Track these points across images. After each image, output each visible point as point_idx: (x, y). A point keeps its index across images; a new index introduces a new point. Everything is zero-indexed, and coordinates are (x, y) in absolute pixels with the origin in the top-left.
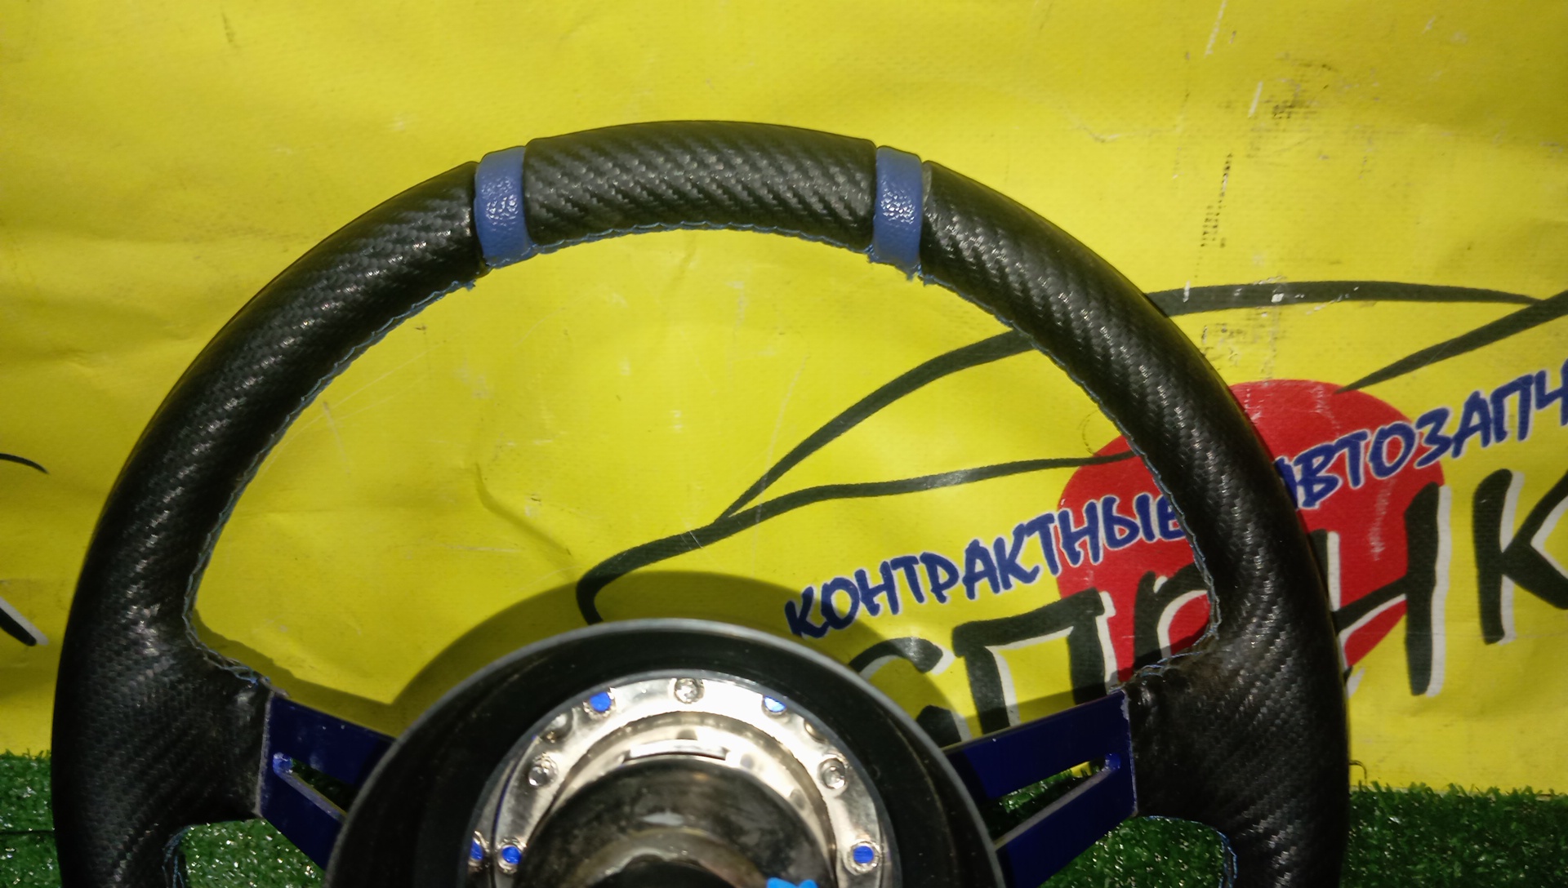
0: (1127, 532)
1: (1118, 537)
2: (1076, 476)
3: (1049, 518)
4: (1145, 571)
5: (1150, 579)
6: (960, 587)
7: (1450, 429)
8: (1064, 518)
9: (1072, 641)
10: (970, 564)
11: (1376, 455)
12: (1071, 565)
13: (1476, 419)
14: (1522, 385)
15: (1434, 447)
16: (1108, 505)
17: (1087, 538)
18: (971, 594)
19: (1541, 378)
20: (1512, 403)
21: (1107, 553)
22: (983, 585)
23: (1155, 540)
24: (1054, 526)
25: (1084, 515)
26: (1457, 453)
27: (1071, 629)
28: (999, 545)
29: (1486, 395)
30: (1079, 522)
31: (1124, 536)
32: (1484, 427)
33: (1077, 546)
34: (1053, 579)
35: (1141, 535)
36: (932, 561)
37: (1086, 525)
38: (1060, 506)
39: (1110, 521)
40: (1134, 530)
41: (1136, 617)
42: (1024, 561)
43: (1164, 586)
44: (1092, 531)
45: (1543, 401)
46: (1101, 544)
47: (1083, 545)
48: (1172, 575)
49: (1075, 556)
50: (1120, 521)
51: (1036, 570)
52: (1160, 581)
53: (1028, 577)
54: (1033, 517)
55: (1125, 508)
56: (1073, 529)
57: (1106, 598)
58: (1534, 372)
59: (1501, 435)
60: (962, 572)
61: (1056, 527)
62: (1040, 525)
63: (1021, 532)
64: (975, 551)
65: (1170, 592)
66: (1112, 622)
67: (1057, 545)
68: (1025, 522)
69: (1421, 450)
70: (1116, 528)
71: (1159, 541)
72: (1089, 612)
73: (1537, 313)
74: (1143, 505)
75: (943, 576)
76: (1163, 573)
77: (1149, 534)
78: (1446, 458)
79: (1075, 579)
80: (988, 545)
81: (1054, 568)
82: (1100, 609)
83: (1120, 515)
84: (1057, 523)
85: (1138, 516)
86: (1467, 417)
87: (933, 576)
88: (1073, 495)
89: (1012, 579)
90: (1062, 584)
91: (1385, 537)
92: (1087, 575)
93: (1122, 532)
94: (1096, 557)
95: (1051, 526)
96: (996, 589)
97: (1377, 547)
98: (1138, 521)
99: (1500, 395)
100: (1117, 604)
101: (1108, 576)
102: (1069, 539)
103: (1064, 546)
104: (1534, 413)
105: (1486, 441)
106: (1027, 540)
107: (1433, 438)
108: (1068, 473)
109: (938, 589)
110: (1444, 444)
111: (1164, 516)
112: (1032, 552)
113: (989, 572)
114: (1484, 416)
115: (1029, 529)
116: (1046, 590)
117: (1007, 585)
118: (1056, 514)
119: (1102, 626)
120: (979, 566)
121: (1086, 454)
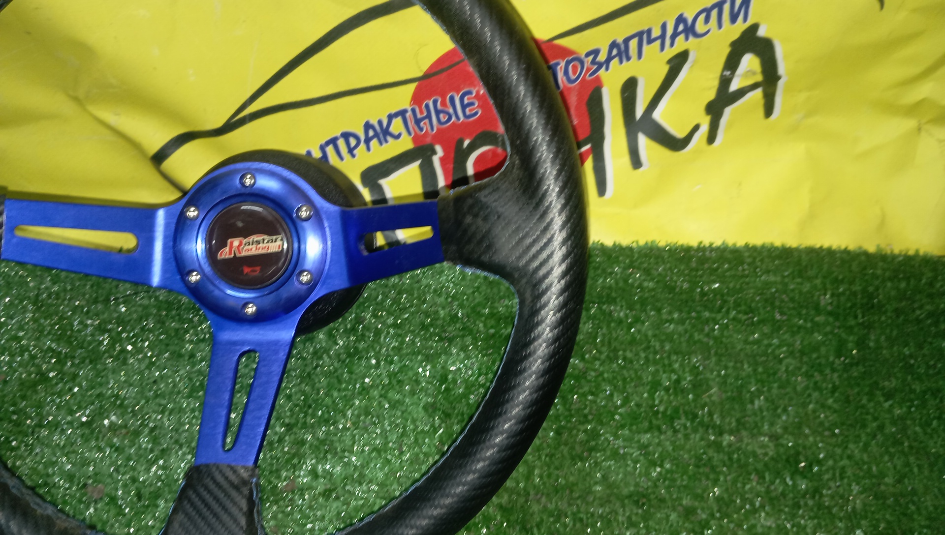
0: (447, 117)
1: (443, 120)
2: (417, 88)
3: (406, 111)
4: (458, 137)
5: (461, 142)
6: (362, 146)
7: (602, 57)
8: (413, 111)
9: (421, 167)
10: (366, 132)
11: (566, 72)
12: (419, 133)
13: (615, 52)
14: (640, 35)
15: (595, 67)
16: (435, 102)
17: (427, 121)
18: (368, 149)
19: (649, 31)
20: (634, 44)
21: (438, 129)
22: (374, 143)
23: (461, 121)
24: (409, 114)
25: (424, 109)
26: (607, 69)
27: (420, 161)
28: (380, 122)
29: (620, 40)
30: (421, 112)
31: (446, 120)
32: (619, 54)
33: (421, 124)
34: (410, 138)
35: (454, 119)
36: (346, 136)
37: (425, 114)
38: (411, 105)
39: (438, 113)
40: (450, 116)
41: (455, 158)
42: (394, 130)
43: (469, 145)
44: (429, 116)
45: (650, 41)
46: (434, 124)
47: (425, 124)
48: (472, 139)
49: (421, 129)
50: (442, 112)
51: (400, 134)
52: (467, 142)
53: (396, 137)
54: (397, 110)
55: (444, 104)
56: (419, 116)
57: (439, 149)
58: (646, 28)
59: (628, 59)
60: (362, 137)
61: (409, 116)
62: (402, 113)
63: (391, 117)
64: (368, 126)
65: (472, 148)
66: (442, 160)
67: (411, 123)
68: (393, 112)
69: (588, 70)
70: (441, 116)
71: (463, 121)
72: (429, 154)
74: (452, 101)
75: (353, 142)
76: (467, 137)
77: (458, 118)
78: (602, 72)
79: (421, 139)
80: (374, 122)
81: (409, 133)
82: (434, 152)
83: (442, 108)
85: (450, 108)
86: (610, 51)
87: (348, 143)
88: (417, 98)
89: (389, 138)
90: (415, 140)
91: (579, 116)
92: (428, 137)
93: (444, 117)
94: (432, 129)
95: (407, 115)
96: (381, 144)
98: (451, 111)
99: (627, 41)
100: (444, 150)
101: (439, 139)
102: (418, 122)
103: (415, 124)
104: (645, 47)
105: (621, 62)
106: (395, 120)
107: (593, 62)
109: (351, 151)
110: (600, 66)
111: (464, 107)
112: (397, 125)
113: (376, 135)
114: (619, 50)
115: (396, 115)
116: (406, 144)
117: (386, 141)
118: (409, 109)
119: (436, 160)
120: (371, 133)
121: (420, 74)
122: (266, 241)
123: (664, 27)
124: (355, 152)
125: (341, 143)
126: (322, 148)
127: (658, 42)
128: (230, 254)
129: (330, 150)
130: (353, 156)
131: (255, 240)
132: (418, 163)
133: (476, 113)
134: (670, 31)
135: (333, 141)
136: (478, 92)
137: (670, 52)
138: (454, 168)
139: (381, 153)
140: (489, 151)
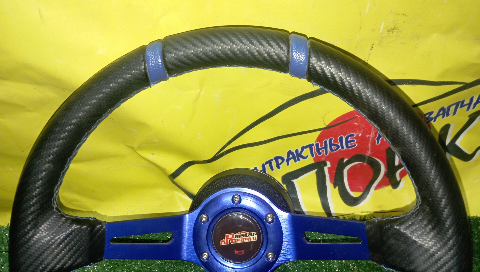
0: (336, 147)
1: (333, 149)
2: (321, 134)
3: (313, 145)
4: (341, 157)
5: (343, 159)
6: (285, 163)
8: (317, 145)
9: (317, 173)
10: (288, 156)
12: (318, 155)
13: (441, 112)
14: (457, 103)
16: (330, 141)
17: (324, 149)
18: (288, 164)
19: (463, 102)
21: (330, 153)
22: (292, 161)
23: (344, 149)
25: (323, 144)
26: (435, 121)
27: (317, 169)
28: (297, 151)
29: (446, 107)
30: (321, 145)
31: (335, 149)
32: (443, 114)
33: (321, 151)
34: (312, 158)
35: (340, 148)
36: (277, 159)
37: (324, 146)
38: (316, 142)
39: (331, 145)
40: (338, 147)
41: (337, 167)
42: (304, 154)
43: (347, 161)
44: (326, 148)
45: (462, 106)
46: (328, 151)
47: (323, 151)
48: (349, 158)
49: (320, 153)
50: (334, 145)
51: (307, 156)
52: (346, 160)
53: (305, 158)
54: (308, 144)
55: (336, 141)
56: (320, 147)
57: (328, 163)
58: (462, 100)
59: (448, 115)
60: (286, 159)
61: (314, 147)
62: (310, 146)
63: (303, 148)
64: (290, 153)
65: (348, 163)
66: (329, 168)
67: (315, 151)
68: (305, 145)
70: (333, 147)
71: (345, 149)
72: (322, 165)
73: (466, 86)
74: (341, 139)
75: (280, 161)
76: (346, 157)
77: (343, 147)
78: (432, 122)
79: (319, 158)
80: (294, 151)
81: (313, 156)
82: (326, 165)
83: (334, 143)
84: (315, 146)
85: (339, 143)
86: (439, 112)
87: (277, 162)
88: (320, 139)
89: (300, 158)
90: (315, 159)
92: (323, 158)
93: (334, 148)
94: (326, 154)
95: (313, 147)
96: (295, 161)
98: (339, 144)
99: (449, 107)
100: (331, 164)
101: (329, 158)
102: (318, 150)
103: (317, 151)
104: (459, 109)
105: (443, 117)
106: (305, 149)
107: (428, 118)
108: (318, 133)
110: (432, 119)
111: (347, 142)
112: (307, 152)
113: (294, 157)
114: (444, 112)
115: (306, 147)
116: (310, 161)
117: (299, 160)
118: (315, 144)
119: (326, 169)
120: (291, 156)
121: (324, 126)
122: (247, 235)
123: (472, 100)
124: (280, 166)
125: (274, 163)
126: (263, 166)
127: (467, 107)
128: (227, 243)
129: (267, 166)
130: (279, 168)
131: (242, 234)
132: (316, 170)
133: (355, 145)
134: (475, 100)
135: (270, 162)
136: (357, 135)
137: (472, 111)
138: (336, 173)
139: (294, 166)
140: (359, 164)
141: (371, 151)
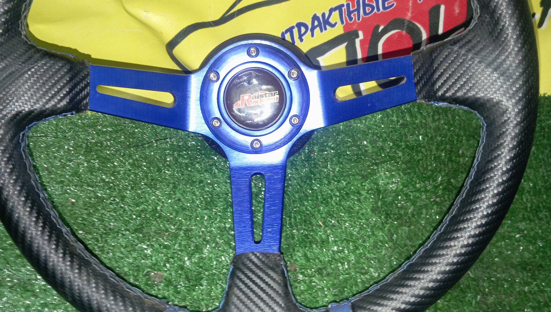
0: (371, 9)
1: (367, 12)
3: (343, 5)
4: (376, 24)
5: (378, 27)
6: (309, 33)
8: (348, 5)
9: (347, 47)
10: (313, 22)
12: (349, 22)
17: (356, 13)
18: (313, 35)
21: (363, 18)
22: (317, 30)
23: (380, 12)
25: (356, 4)
27: (347, 43)
28: (323, 15)
30: (353, 6)
31: (369, 11)
33: (352, 15)
34: (342, 26)
35: (375, 10)
36: (299, 25)
37: (356, 8)
38: (347, 1)
39: (365, 5)
40: (373, 8)
41: (371, 39)
42: (332, 20)
43: (382, 29)
44: (358, 10)
46: (361, 15)
47: (354, 15)
48: (385, 25)
49: (351, 19)
50: (368, 5)
51: (336, 23)
52: (381, 28)
53: (333, 26)
54: (337, 5)
56: (351, 9)
57: (361, 33)
60: (310, 26)
61: (345, 9)
62: (339, 8)
63: (331, 11)
64: (315, 18)
65: (384, 32)
66: (361, 41)
67: (345, 15)
68: (334, 7)
70: (367, 8)
71: (382, 11)
72: (353, 37)
75: (303, 30)
76: (382, 25)
77: (378, 9)
79: (350, 26)
80: (320, 15)
81: (342, 22)
82: (357, 36)
83: (368, 3)
84: (345, 7)
85: (375, 2)
87: (299, 31)
89: (328, 27)
90: (345, 28)
91: (460, 7)
92: (355, 25)
93: (369, 9)
94: (359, 19)
95: (343, 8)
96: (322, 31)
97: (457, 11)
98: (374, 5)
100: (364, 35)
101: (362, 26)
102: (349, 13)
103: (347, 15)
106: (333, 13)
109: (301, 37)
111: (384, 1)
112: (335, 17)
113: (319, 25)
115: (334, 9)
116: (339, 30)
117: (326, 29)
118: (345, 4)
119: (358, 42)
120: (316, 23)
122: (267, 95)
124: (303, 38)
125: (295, 31)
126: (283, 34)
129: (287, 36)
130: (301, 40)
132: (345, 44)
133: (393, 5)
135: (290, 30)
138: (369, 47)
139: (321, 38)
140: (397, 33)
141: (412, 13)
